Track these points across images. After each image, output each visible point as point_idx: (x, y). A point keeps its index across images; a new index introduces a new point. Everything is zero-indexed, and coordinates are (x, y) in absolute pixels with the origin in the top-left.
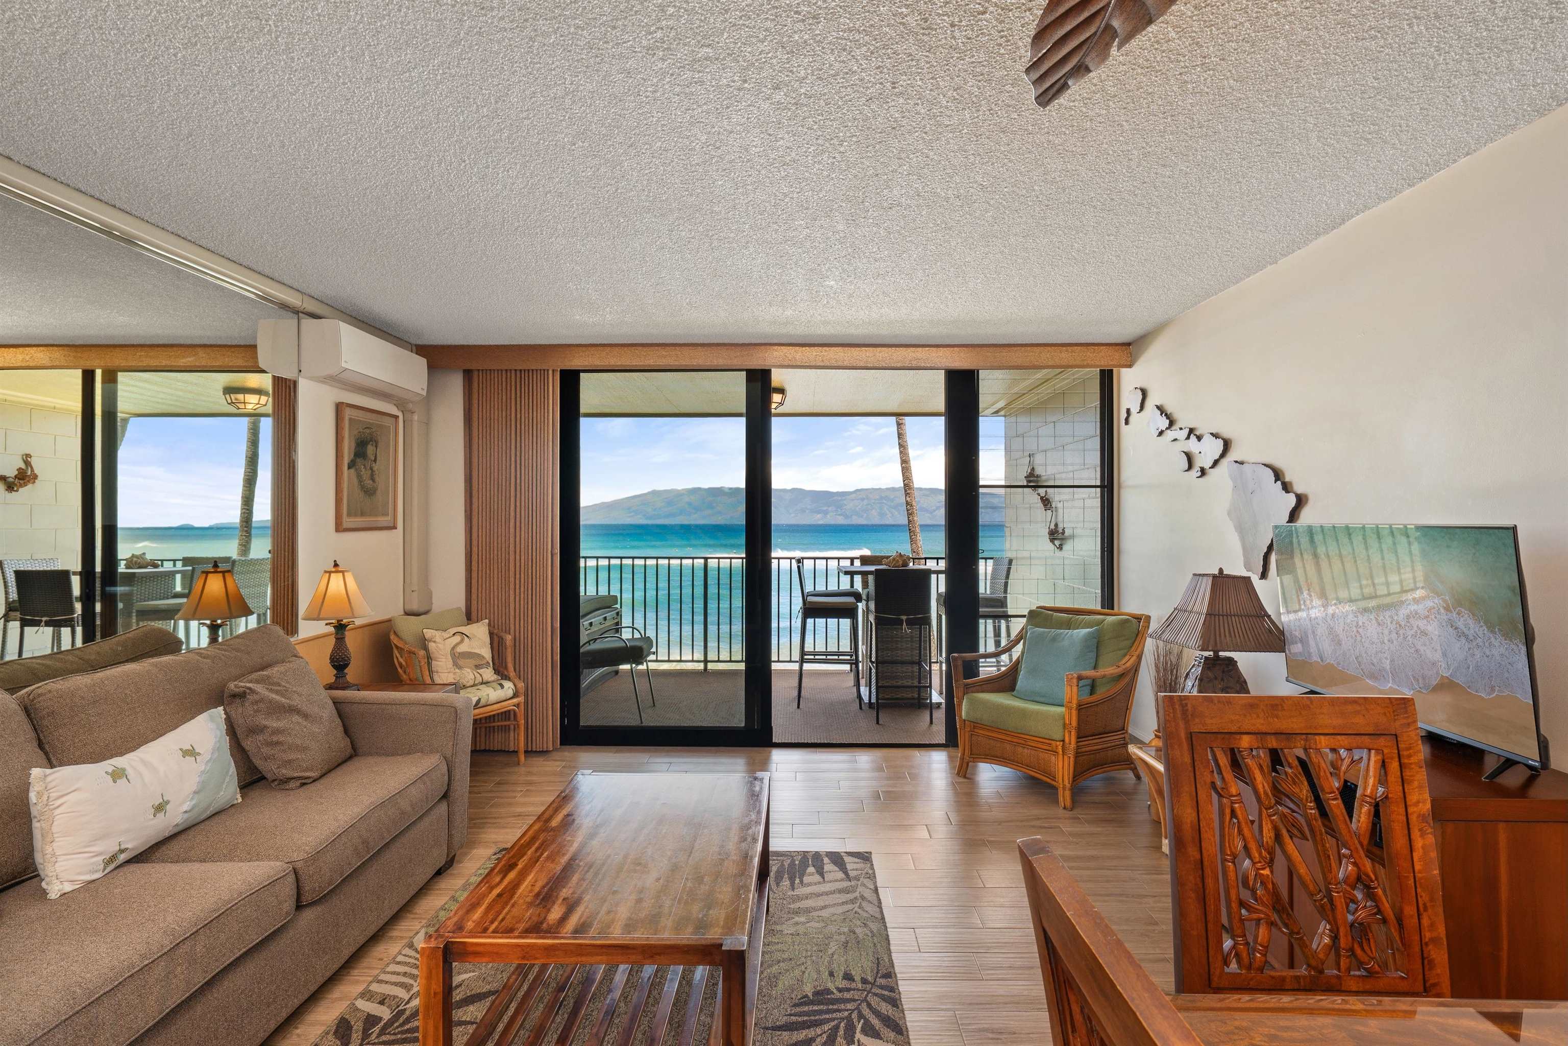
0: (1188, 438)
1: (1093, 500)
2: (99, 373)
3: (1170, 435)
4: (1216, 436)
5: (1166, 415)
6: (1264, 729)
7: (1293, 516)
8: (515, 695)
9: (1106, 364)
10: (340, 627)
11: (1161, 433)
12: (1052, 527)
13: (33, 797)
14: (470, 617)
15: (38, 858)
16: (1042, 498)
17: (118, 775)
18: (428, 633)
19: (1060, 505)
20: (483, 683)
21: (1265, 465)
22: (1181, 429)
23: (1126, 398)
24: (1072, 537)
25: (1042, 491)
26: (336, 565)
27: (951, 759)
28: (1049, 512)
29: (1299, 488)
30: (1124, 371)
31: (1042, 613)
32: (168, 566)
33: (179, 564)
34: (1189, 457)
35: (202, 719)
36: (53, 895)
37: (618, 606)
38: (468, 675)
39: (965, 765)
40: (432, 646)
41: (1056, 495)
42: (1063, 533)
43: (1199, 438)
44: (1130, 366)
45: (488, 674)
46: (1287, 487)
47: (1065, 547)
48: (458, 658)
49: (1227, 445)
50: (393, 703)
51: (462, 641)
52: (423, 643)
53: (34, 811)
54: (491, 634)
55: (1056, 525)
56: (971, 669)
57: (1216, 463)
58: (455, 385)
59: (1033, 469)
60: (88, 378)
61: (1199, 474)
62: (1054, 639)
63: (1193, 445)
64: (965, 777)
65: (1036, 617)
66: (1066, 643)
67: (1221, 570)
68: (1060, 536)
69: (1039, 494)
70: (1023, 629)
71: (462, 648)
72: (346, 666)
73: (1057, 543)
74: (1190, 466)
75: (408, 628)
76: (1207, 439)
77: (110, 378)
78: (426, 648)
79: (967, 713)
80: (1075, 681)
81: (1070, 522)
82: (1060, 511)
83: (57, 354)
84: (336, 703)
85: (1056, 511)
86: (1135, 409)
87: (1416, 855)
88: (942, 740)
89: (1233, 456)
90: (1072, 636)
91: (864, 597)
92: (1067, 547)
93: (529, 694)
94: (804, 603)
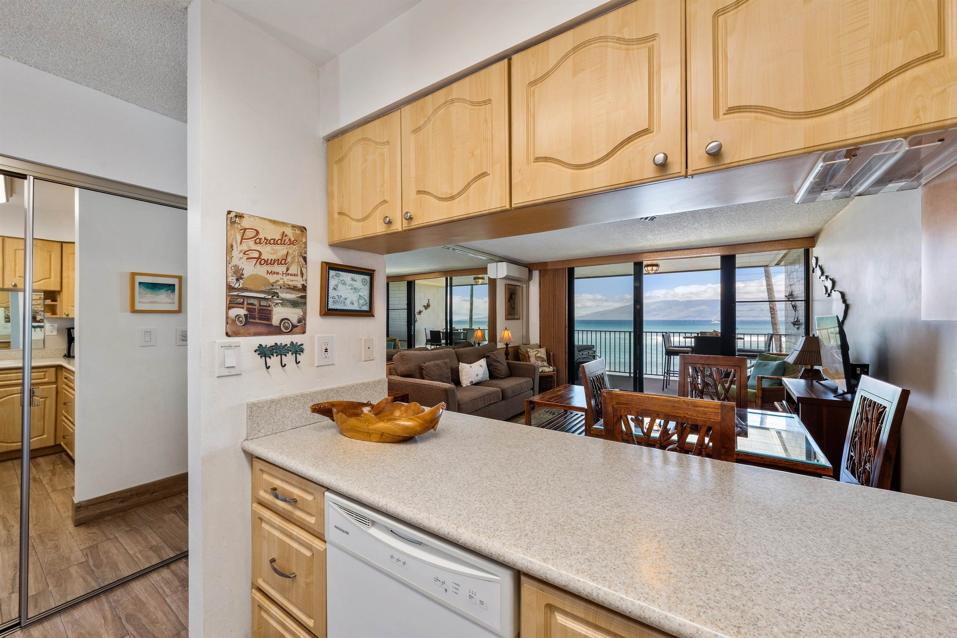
2: (449, 278)
3: (822, 278)
8: (554, 371)
9: (804, 246)
10: (507, 345)
13: (460, 367)
14: (540, 347)
15: (461, 379)
16: (793, 306)
17: (471, 367)
18: (529, 350)
20: (544, 366)
22: (824, 276)
23: (813, 262)
26: (506, 328)
32: (459, 331)
33: (462, 331)
34: (826, 288)
35: (482, 360)
36: (464, 386)
37: (595, 349)
38: (540, 363)
40: (529, 353)
43: (828, 280)
44: (814, 247)
45: (545, 364)
48: (537, 358)
50: (519, 364)
51: (538, 353)
52: (527, 352)
53: (460, 371)
54: (547, 352)
55: (796, 319)
57: (831, 291)
58: (536, 274)
60: (447, 279)
61: (828, 295)
62: (765, 365)
63: (827, 283)
68: (798, 323)
69: (792, 304)
71: (538, 355)
72: (508, 355)
73: (798, 327)
74: (826, 292)
75: (523, 349)
77: (451, 279)
78: (528, 354)
83: (441, 273)
84: (507, 363)
86: (815, 266)
93: (558, 371)
94: (666, 349)
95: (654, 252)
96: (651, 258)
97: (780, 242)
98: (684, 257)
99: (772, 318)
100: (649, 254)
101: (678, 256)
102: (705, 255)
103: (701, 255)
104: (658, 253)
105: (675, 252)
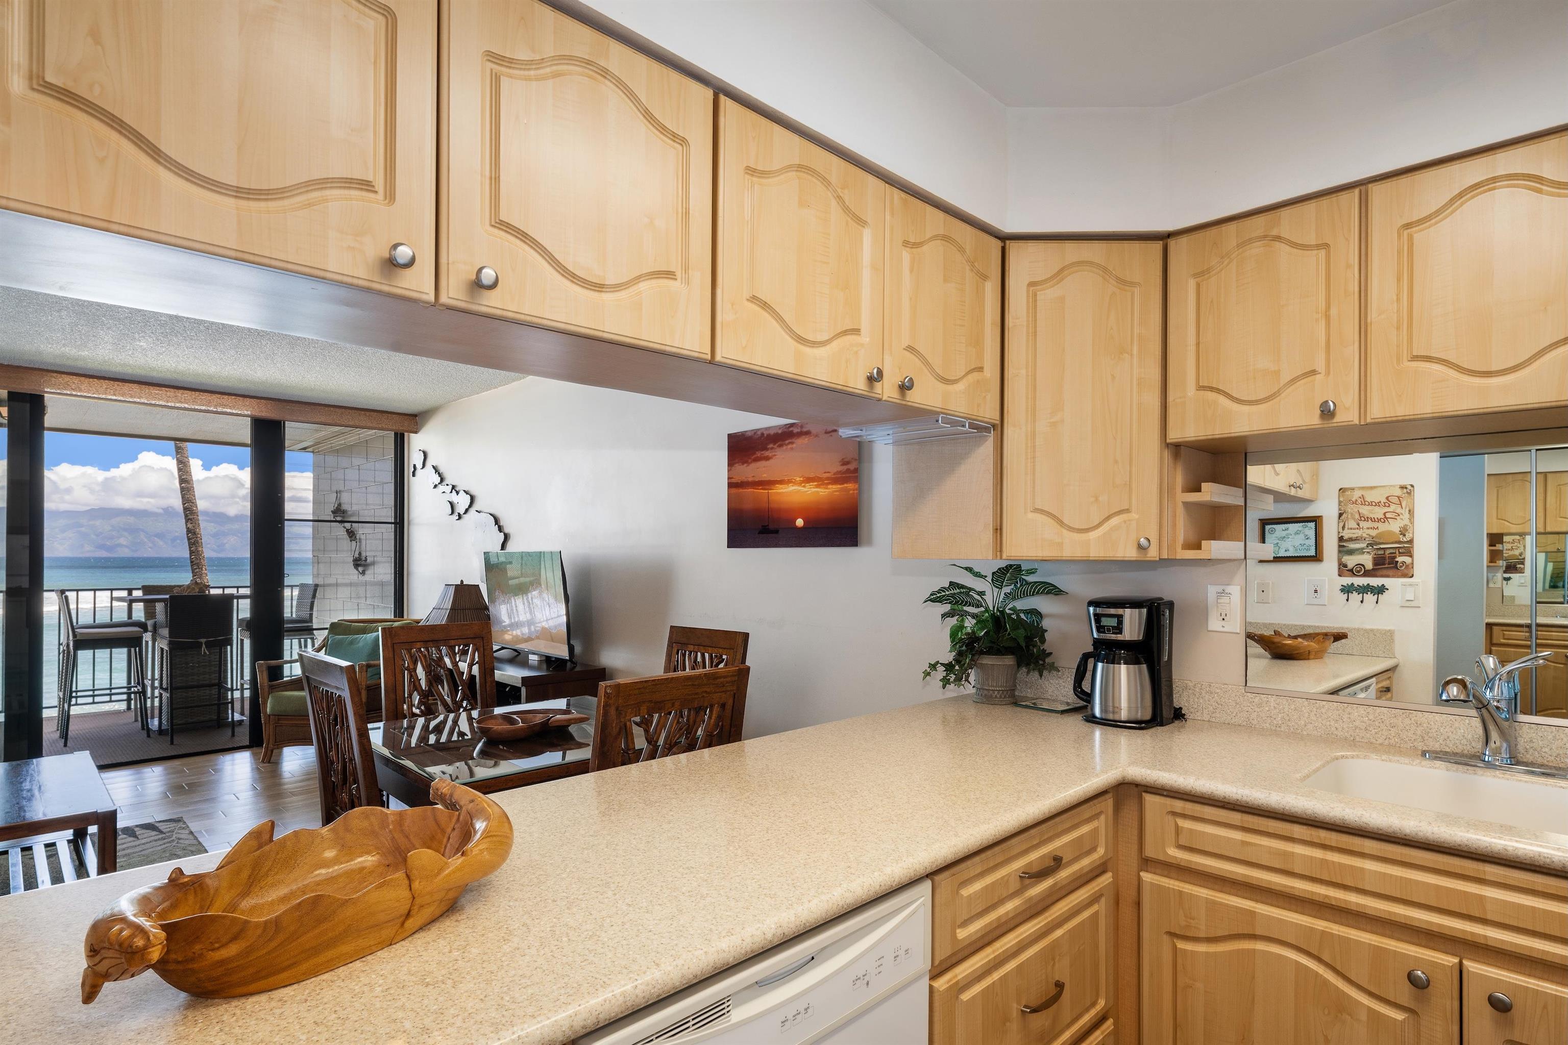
0: (451, 492)
1: (388, 532)
3: (441, 488)
4: (466, 492)
5: (439, 473)
6: (427, 639)
7: (503, 547)
9: (400, 429)
11: (435, 486)
12: (357, 555)
16: (347, 531)
19: (363, 537)
21: (491, 514)
22: (447, 485)
23: (414, 458)
24: (373, 563)
25: (348, 525)
27: (254, 755)
28: (354, 543)
29: (506, 531)
30: (412, 435)
31: (342, 624)
34: (452, 504)
39: (269, 753)
41: (361, 530)
42: (366, 560)
43: (457, 493)
44: (416, 432)
46: (500, 529)
47: (367, 572)
49: (472, 499)
55: (360, 554)
56: (275, 673)
57: (466, 511)
59: (340, 505)
61: (457, 518)
62: (352, 643)
63: (454, 497)
64: (269, 762)
65: (335, 628)
66: (361, 644)
67: (462, 581)
68: (363, 563)
69: (344, 527)
70: (325, 639)
73: (360, 569)
74: (453, 513)
76: (462, 493)
79: (272, 708)
80: (365, 668)
81: (371, 551)
82: (363, 542)
85: (360, 542)
86: (419, 465)
87: (488, 685)
88: (247, 742)
89: (476, 506)
90: (366, 638)
91: (150, 628)
92: (369, 572)
94: (75, 635)
95: (104, 378)
96: (80, 390)
97: (368, 414)
98: (178, 405)
99: (191, 553)
100: (76, 380)
101: (159, 400)
102: (229, 410)
103: (220, 409)
104: (104, 384)
105: (155, 391)
